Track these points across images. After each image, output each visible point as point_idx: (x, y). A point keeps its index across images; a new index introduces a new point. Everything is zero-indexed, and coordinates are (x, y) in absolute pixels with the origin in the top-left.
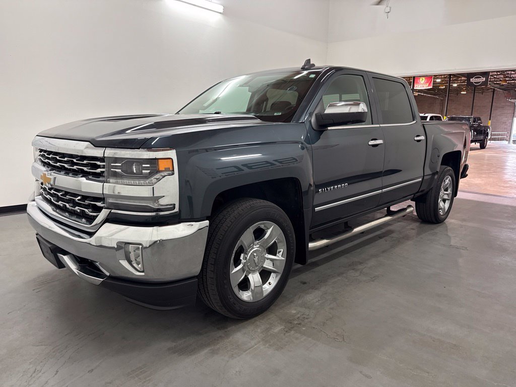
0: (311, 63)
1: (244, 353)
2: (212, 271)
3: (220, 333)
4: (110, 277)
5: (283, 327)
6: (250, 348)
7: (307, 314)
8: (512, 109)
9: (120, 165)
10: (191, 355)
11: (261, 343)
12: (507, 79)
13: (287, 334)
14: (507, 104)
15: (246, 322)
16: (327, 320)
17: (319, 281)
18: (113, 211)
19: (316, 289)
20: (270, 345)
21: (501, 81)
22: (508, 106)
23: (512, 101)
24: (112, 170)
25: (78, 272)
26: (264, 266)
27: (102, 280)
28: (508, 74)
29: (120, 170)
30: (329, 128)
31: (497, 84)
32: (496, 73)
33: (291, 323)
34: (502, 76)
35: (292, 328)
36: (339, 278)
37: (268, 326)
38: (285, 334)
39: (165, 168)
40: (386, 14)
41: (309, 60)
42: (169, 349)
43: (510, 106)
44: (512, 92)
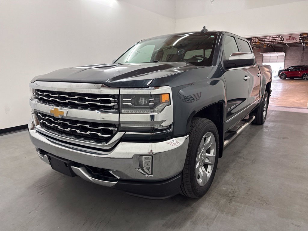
0: (206, 29)
1: (214, 221)
2: (188, 169)
3: (189, 209)
4: (121, 180)
5: (225, 200)
6: (215, 217)
7: (234, 189)
8: (262, 58)
9: (131, 99)
10: (181, 227)
11: (220, 213)
12: (260, 41)
13: (231, 204)
14: (259, 55)
15: (200, 200)
16: (248, 192)
17: (224, 166)
18: (127, 133)
19: (227, 172)
20: (226, 213)
21: (256, 42)
22: (259, 56)
23: (262, 53)
24: (123, 103)
25: (92, 179)
26: (206, 161)
27: (116, 183)
28: (261, 38)
29: (131, 104)
30: (229, 69)
31: (254, 44)
32: (254, 38)
33: (228, 196)
34: (257, 40)
35: (231, 199)
36: (235, 163)
37: (216, 200)
38: (230, 204)
39: (165, 100)
40: (211, 2)
41: (204, 27)
42: (164, 225)
43: (260, 56)
44: (261, 48)
